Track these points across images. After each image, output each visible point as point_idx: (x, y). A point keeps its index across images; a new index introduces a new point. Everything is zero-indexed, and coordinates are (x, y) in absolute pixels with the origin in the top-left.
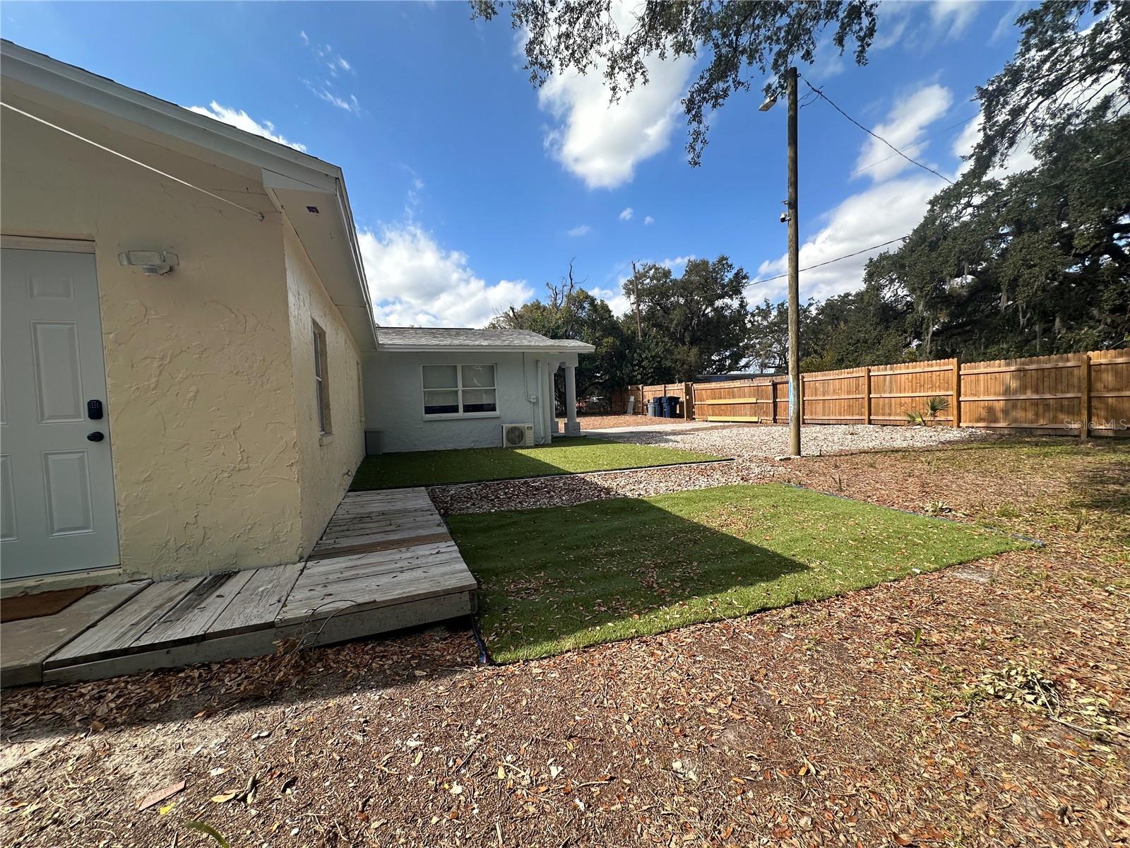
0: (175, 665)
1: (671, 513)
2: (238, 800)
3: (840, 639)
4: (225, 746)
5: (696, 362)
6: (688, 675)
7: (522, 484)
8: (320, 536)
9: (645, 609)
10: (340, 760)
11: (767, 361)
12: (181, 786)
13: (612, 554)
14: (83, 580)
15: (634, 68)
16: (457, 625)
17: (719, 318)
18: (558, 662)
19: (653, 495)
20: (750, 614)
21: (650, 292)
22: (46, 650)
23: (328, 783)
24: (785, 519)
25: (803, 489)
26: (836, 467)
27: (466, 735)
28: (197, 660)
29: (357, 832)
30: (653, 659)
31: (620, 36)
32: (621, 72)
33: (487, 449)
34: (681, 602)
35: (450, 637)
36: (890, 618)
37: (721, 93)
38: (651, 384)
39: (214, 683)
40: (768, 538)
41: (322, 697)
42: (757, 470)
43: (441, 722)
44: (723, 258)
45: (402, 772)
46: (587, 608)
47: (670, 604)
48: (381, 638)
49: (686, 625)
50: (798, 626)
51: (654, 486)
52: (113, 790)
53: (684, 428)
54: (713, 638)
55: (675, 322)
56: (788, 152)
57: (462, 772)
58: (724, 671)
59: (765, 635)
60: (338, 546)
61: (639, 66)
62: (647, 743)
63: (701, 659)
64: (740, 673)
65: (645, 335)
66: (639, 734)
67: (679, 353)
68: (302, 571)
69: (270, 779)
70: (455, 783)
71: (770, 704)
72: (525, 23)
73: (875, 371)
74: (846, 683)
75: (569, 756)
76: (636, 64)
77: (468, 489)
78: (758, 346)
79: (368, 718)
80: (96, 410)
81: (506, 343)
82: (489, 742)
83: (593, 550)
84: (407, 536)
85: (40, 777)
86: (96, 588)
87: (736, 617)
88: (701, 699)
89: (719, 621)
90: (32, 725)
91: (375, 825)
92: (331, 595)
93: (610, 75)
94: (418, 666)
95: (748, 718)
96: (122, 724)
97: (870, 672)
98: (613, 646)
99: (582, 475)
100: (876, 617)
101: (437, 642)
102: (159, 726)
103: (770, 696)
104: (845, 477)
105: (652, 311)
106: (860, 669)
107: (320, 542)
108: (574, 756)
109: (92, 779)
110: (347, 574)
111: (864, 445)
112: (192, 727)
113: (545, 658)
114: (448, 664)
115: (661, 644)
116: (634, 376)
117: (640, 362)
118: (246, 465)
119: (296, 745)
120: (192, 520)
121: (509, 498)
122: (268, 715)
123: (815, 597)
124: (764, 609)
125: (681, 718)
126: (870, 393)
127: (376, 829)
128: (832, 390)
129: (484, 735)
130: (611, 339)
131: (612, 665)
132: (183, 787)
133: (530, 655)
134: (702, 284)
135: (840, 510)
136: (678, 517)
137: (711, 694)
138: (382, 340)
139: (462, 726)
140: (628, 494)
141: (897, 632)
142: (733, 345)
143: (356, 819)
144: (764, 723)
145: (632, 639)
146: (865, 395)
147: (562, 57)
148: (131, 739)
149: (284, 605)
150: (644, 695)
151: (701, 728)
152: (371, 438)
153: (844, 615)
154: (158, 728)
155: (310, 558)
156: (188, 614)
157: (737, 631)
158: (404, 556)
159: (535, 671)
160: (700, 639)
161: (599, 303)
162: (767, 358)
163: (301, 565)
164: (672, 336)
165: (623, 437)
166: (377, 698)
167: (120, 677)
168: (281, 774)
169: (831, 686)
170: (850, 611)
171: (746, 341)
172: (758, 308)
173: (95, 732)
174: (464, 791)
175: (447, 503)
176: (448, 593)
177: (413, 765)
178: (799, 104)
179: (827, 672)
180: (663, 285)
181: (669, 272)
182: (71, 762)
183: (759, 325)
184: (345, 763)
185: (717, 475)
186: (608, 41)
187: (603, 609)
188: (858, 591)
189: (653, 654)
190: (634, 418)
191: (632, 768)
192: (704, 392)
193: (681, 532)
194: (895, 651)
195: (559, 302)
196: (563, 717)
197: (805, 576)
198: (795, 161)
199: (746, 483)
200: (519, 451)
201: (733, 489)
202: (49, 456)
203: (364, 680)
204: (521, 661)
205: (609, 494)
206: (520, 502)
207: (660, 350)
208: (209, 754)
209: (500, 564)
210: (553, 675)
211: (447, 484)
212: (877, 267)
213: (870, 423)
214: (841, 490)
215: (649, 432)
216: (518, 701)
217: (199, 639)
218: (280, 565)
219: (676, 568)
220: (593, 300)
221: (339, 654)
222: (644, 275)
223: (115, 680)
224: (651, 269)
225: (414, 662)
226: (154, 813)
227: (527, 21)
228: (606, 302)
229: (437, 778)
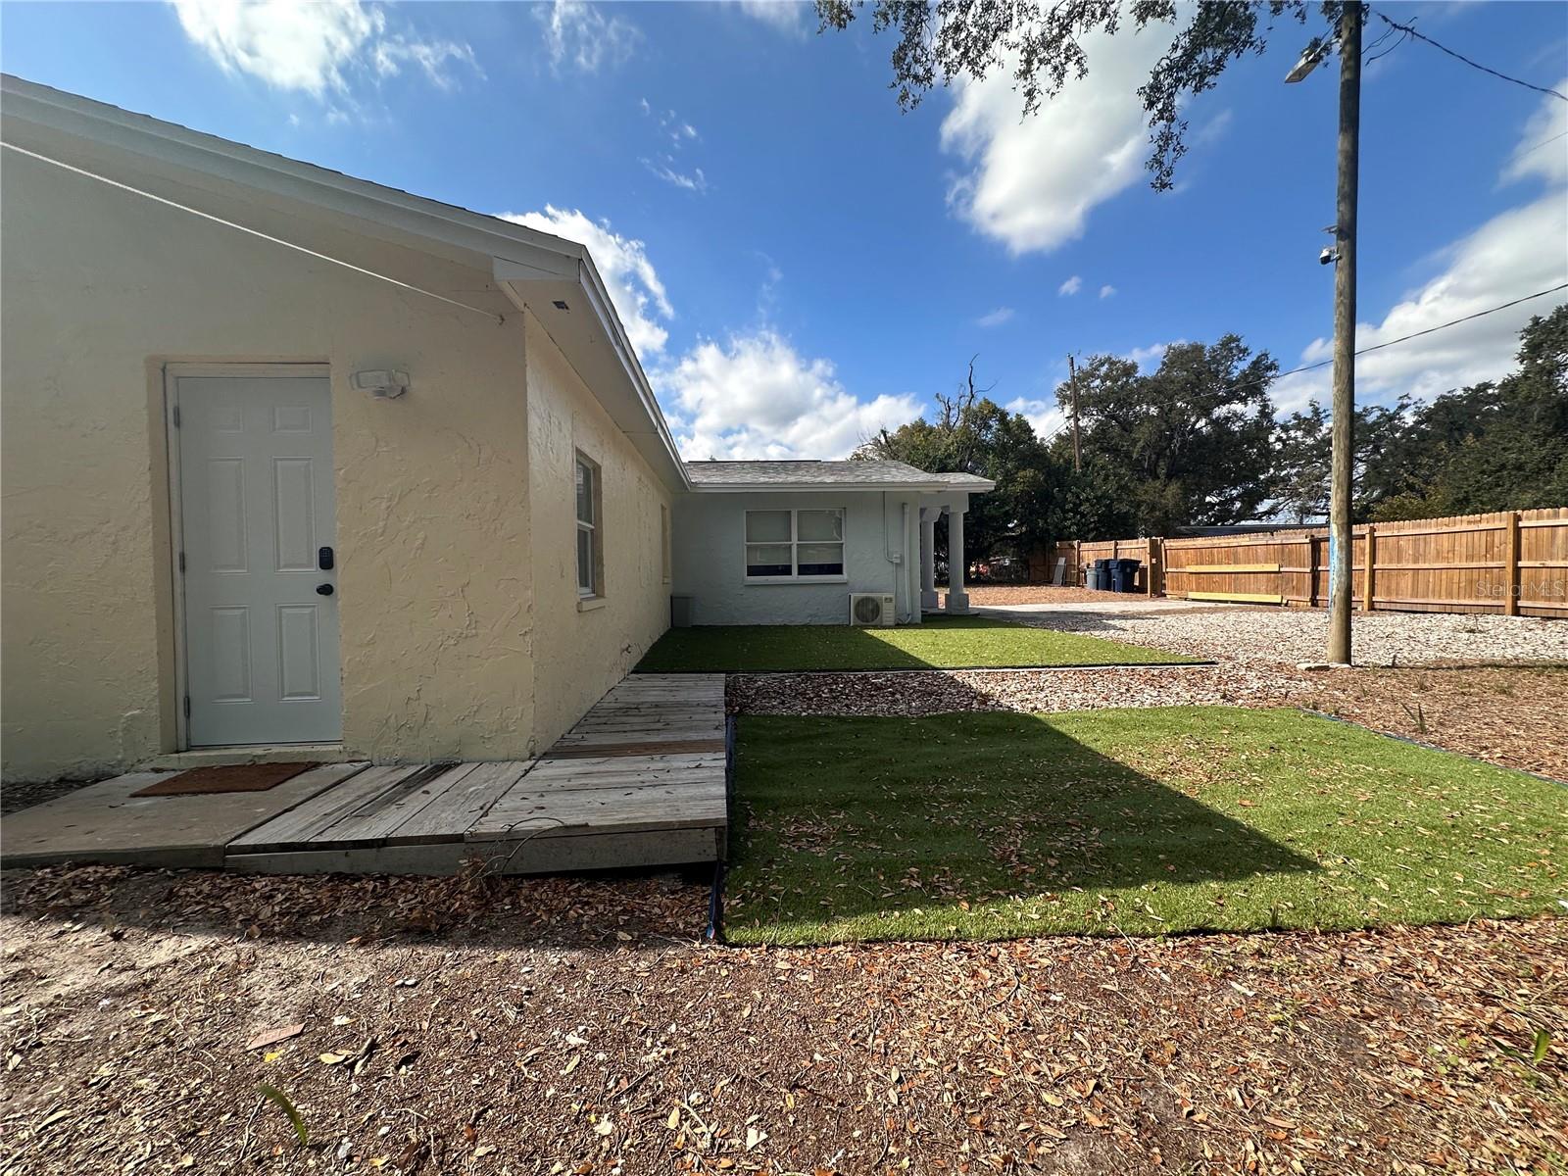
0: (354, 871)
1: (1078, 743)
2: (345, 1066)
3: (1354, 1016)
4: (363, 987)
5: (1176, 505)
6: (1026, 1024)
7: (859, 679)
8: (570, 728)
9: (983, 894)
10: (476, 1041)
11: (1312, 504)
12: (298, 1029)
13: (959, 799)
14: (305, 754)
15: (1063, 56)
16: (695, 874)
17: (1220, 435)
18: (819, 957)
19: (1056, 710)
20: (1172, 935)
21: (1100, 401)
22: (236, 830)
23: (449, 1072)
24: (1290, 773)
25: (1342, 723)
26: (1422, 688)
27: (649, 1044)
28: (376, 869)
29: (455, 1155)
30: (972, 982)
31: (1041, 12)
32: (1042, 67)
33: (827, 626)
34: (1049, 894)
35: (682, 890)
36: (1482, 993)
37: (1210, 66)
38: (1095, 540)
39: (386, 902)
40: (1246, 803)
41: (495, 945)
42: (1256, 684)
43: (623, 1015)
44: (1232, 339)
45: (543, 1080)
46: (890, 878)
47: (1032, 892)
48: (593, 876)
49: (1046, 934)
50: (1268, 973)
51: (1063, 697)
52: (235, 1016)
53: (1142, 609)
54: (1093, 965)
55: (1141, 443)
56: (1340, 143)
57: (622, 1102)
58: (1095, 1029)
59: (1196, 980)
60: (585, 743)
61: (1073, 52)
62: (917, 1128)
63: (1059, 999)
64: (1125, 1041)
65: (1086, 464)
66: (907, 1109)
67: (1146, 492)
68: (527, 772)
69: (391, 1047)
70: (606, 1116)
71: (1170, 1113)
72: (892, 22)
73: (1530, 519)
74: (1345, 1108)
75: (784, 1118)
76: (1067, 49)
77: (782, 681)
78: (1295, 479)
79: (534, 988)
80: (326, 559)
81: (859, 479)
82: (674, 1064)
83: (932, 788)
84: (672, 740)
85: (180, 981)
86: (316, 765)
87: (1146, 936)
88: (1037, 1073)
89: (1112, 937)
90: (199, 917)
91: (480, 1151)
92: (543, 808)
93: (1025, 73)
94: (626, 927)
95: (1117, 1130)
96: (277, 935)
97: (1408, 1096)
98: (912, 947)
99: (951, 673)
100: (1448, 987)
101: (663, 895)
102: (311, 946)
103: (1174, 1096)
104: (1438, 707)
105: (1101, 430)
106: (1388, 1088)
107: (566, 736)
108: (791, 1119)
109: (222, 996)
110: (574, 783)
111: (1495, 653)
112: (342, 954)
113: (802, 947)
114: (665, 930)
115: (994, 959)
116: (1066, 527)
117: (1077, 506)
118: (474, 631)
119: (437, 1007)
120: (414, 695)
121: (834, 698)
122: (426, 957)
123: (1318, 924)
124: (1203, 931)
125: (989, 1099)
126: (1517, 557)
127: (479, 1157)
128: (1433, 552)
129: (673, 1050)
130: (1029, 473)
131: (903, 979)
132: (299, 1031)
133: (780, 939)
134: (1191, 383)
135: (1410, 768)
136: (1090, 750)
137: (1058, 1068)
138: (695, 477)
139: (647, 1029)
140: (1015, 707)
141: (1493, 1026)
142: (1246, 479)
143: (461, 1134)
144: (1148, 1147)
145: (948, 942)
146: (1507, 562)
147: (948, 60)
148: (278, 956)
149: (486, 814)
150: (939, 1042)
151: (1022, 1127)
152: (678, 605)
153: (1374, 970)
154: (309, 947)
155: (545, 755)
156: (384, 809)
157: (1142, 960)
158: (653, 766)
159: (781, 965)
160: (1067, 963)
161: (1014, 419)
162: (1311, 499)
163: (530, 763)
164: (1135, 466)
165: (1038, 619)
166: (557, 960)
167: (296, 875)
168: (406, 1042)
169: (1310, 1108)
170: (1390, 962)
171: (1272, 471)
172: (1297, 416)
173: (250, 938)
174: (612, 1134)
175: (748, 697)
176: (685, 826)
177: (562, 1072)
178: (1364, 58)
179: (1309, 1076)
180: (1122, 387)
181: (1134, 367)
182: (212, 970)
183: (1298, 444)
184: (481, 1047)
185: (1179, 687)
186: (1021, 24)
187: (915, 884)
188: (1417, 927)
189: (974, 974)
190: (1063, 590)
191: (876, 1168)
192: (1182, 552)
193: (1085, 775)
194: (1479, 1066)
195: (954, 420)
196: (796, 1049)
197: (1307, 879)
198: (1352, 158)
199: (1229, 704)
200: (869, 632)
201: (1201, 713)
202: (283, 610)
203: (551, 932)
204: (764, 946)
205: (985, 703)
206: (846, 705)
207: (1110, 488)
208: (343, 995)
209: (785, 793)
210: (804, 978)
211: (756, 672)
212: (1551, 332)
213: (1516, 611)
214: (1423, 730)
215: (1082, 613)
216: (738, 1008)
217: (381, 842)
218: (508, 760)
219: (1060, 833)
220: (1003, 415)
221: (536, 890)
222: (1091, 374)
223: (290, 878)
224: (1102, 365)
225: (621, 919)
226: (259, 1057)
227: (896, 19)
228: (1027, 417)
229: (585, 1103)
